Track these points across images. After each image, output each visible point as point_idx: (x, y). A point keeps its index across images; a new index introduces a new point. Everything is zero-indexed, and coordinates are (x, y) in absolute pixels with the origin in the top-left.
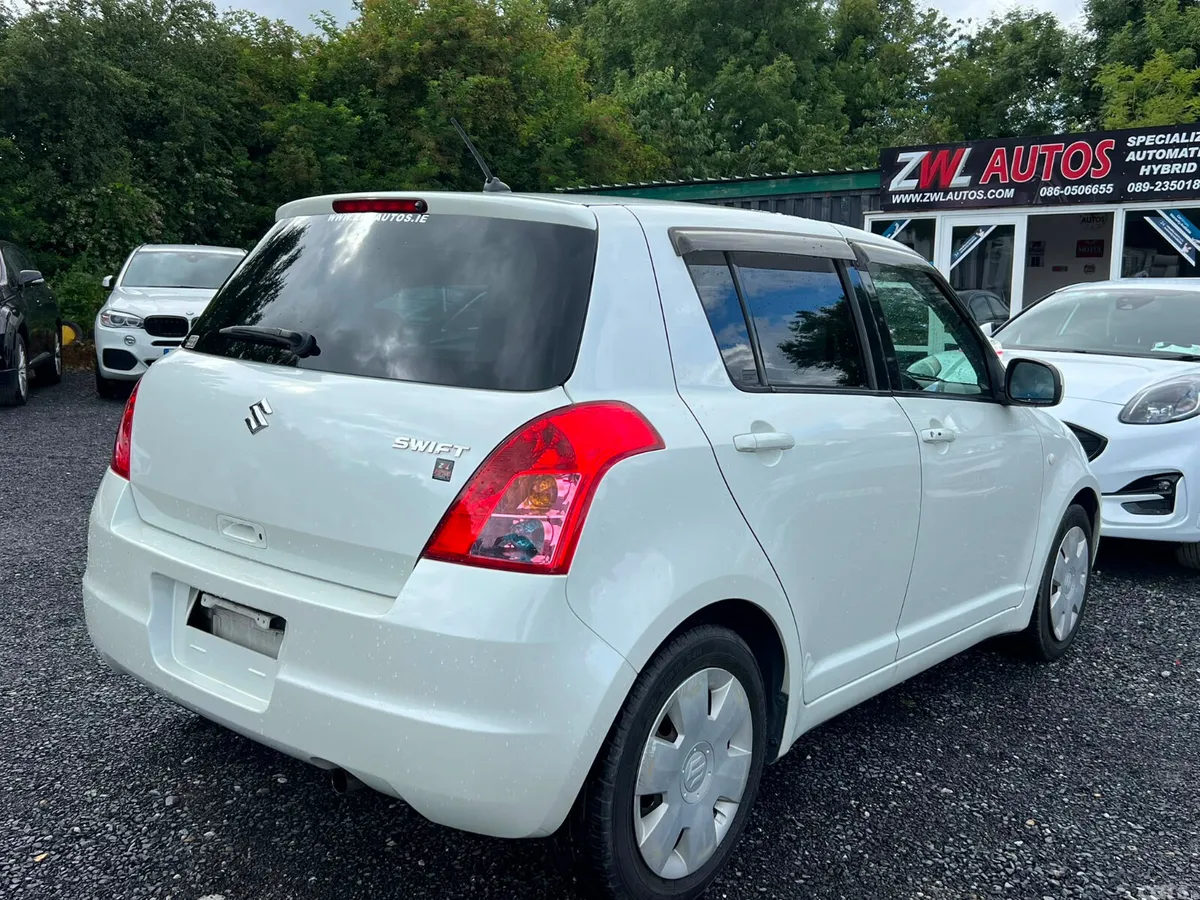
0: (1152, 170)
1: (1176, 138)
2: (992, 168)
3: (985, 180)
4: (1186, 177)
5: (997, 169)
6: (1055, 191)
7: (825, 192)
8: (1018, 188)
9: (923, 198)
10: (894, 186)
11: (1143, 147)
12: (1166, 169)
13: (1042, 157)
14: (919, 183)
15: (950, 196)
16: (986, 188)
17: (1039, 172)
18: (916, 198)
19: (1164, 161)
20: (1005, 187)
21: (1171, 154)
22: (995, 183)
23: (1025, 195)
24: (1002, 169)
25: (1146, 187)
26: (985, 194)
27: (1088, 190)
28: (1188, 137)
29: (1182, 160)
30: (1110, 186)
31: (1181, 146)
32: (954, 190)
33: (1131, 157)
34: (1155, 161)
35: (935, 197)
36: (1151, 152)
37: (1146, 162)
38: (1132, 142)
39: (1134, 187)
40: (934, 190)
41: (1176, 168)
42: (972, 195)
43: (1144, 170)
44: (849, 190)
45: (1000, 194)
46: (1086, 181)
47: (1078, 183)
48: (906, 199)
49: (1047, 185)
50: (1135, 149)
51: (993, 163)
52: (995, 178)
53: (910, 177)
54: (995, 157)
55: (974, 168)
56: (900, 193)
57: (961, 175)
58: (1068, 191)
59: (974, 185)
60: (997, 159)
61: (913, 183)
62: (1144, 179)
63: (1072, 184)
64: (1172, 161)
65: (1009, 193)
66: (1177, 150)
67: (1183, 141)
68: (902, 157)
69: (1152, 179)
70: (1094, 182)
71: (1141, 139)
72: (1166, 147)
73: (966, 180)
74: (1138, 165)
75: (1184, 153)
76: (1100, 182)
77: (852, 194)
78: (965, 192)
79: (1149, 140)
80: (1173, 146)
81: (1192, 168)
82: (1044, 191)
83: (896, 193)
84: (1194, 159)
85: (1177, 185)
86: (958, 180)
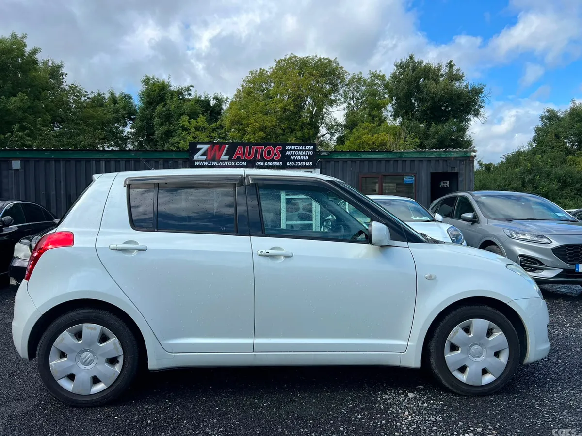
0: (294, 158)
1: (301, 148)
2: (237, 154)
3: (235, 158)
4: (305, 161)
5: (239, 154)
6: (262, 164)
7: (161, 159)
8: (248, 162)
9: (209, 163)
10: (196, 157)
11: (291, 150)
12: (299, 158)
13: (256, 151)
14: (207, 158)
15: (221, 163)
16: (235, 161)
17: (255, 157)
18: (206, 163)
19: (298, 155)
20: (243, 161)
21: (300, 153)
22: (238, 159)
23: (250, 165)
24: (241, 154)
25: (293, 164)
26: (235, 163)
27: (273, 164)
28: (305, 148)
29: (303, 155)
30: (281, 163)
31: (303, 150)
32: (222, 161)
33: (287, 153)
34: (295, 155)
35: (214, 163)
36: (294, 152)
37: (292, 155)
38: (287, 148)
39: (289, 164)
40: (213, 161)
41: (302, 158)
42: (230, 163)
43: (292, 158)
44: (172, 159)
45: (241, 163)
46: (273, 160)
47: (270, 161)
48: (201, 163)
49: (259, 161)
50: (288, 150)
51: (238, 151)
52: (239, 157)
53: (203, 154)
54: (238, 150)
55: (230, 153)
56: (198, 161)
57: (225, 155)
58: (267, 163)
59: (230, 160)
60: (239, 150)
61: (204, 157)
62: (292, 161)
63: (268, 161)
64: (300, 155)
65: (245, 164)
66: (302, 152)
67: (304, 149)
68: (199, 146)
69: (295, 161)
70: (275, 161)
71: (290, 147)
72: (298, 150)
73: (227, 158)
74: (290, 156)
75: (304, 153)
76: (277, 161)
77: (174, 160)
78: (227, 162)
79: (293, 147)
80: (301, 150)
81: (307, 158)
82: (258, 164)
83: (196, 161)
84: (307, 155)
85: (302, 164)
86: (223, 157)
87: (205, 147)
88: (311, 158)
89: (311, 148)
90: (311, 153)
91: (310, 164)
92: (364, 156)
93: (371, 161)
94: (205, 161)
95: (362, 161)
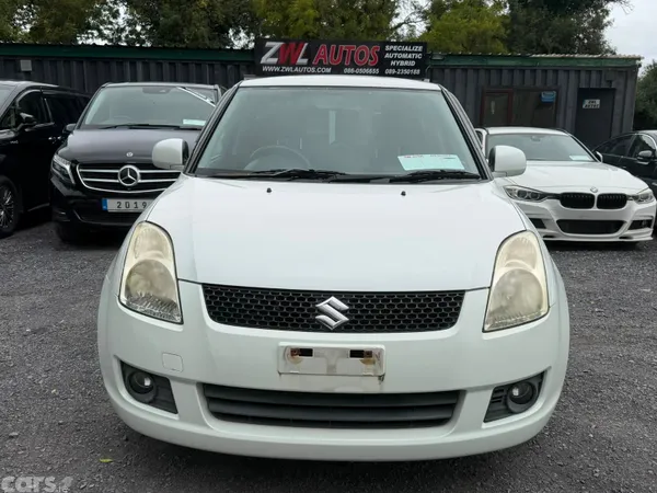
0: (396, 63)
1: (406, 49)
2: (319, 56)
3: (316, 62)
4: (411, 68)
5: (322, 56)
6: (352, 71)
8: (334, 67)
9: (281, 69)
10: (263, 60)
11: (392, 51)
12: (402, 63)
13: (345, 52)
14: (278, 61)
15: (296, 69)
16: (316, 66)
17: (344, 60)
18: (277, 69)
19: (401, 59)
20: (326, 66)
21: (405, 56)
22: (321, 64)
23: (336, 72)
24: (325, 57)
25: (394, 71)
26: (316, 69)
27: (366, 71)
28: (411, 48)
29: (409, 60)
30: (378, 70)
31: (409, 52)
32: (298, 66)
33: (387, 56)
34: (397, 59)
35: (288, 69)
36: (396, 54)
37: (393, 59)
38: (388, 48)
39: (388, 71)
40: (288, 65)
41: (406, 63)
42: (309, 69)
43: (393, 63)
44: (232, 61)
45: (324, 69)
46: (366, 66)
47: (362, 67)
48: (271, 69)
49: (347, 67)
50: (389, 52)
51: (320, 52)
52: (321, 61)
53: (273, 56)
55: (309, 54)
56: (267, 65)
57: (303, 58)
58: (358, 71)
59: (309, 64)
60: (322, 49)
61: (275, 60)
62: (393, 67)
63: (360, 67)
64: (404, 60)
65: (329, 70)
66: (407, 54)
67: (409, 50)
68: (268, 44)
69: (396, 67)
70: (370, 67)
71: (392, 47)
72: (402, 52)
73: (305, 61)
74: (390, 60)
75: (410, 56)
76: (373, 67)
77: (234, 63)
78: (305, 68)
79: (395, 48)
80: (405, 52)
81: (413, 63)
82: (346, 70)
83: (265, 65)
84: (414, 59)
85: (407, 72)
86: (301, 61)
87: (276, 45)
88: (419, 64)
89: (420, 48)
90: (419, 56)
91: (417, 72)
92: (492, 62)
93: (500, 70)
94: (276, 65)
95: (488, 70)
